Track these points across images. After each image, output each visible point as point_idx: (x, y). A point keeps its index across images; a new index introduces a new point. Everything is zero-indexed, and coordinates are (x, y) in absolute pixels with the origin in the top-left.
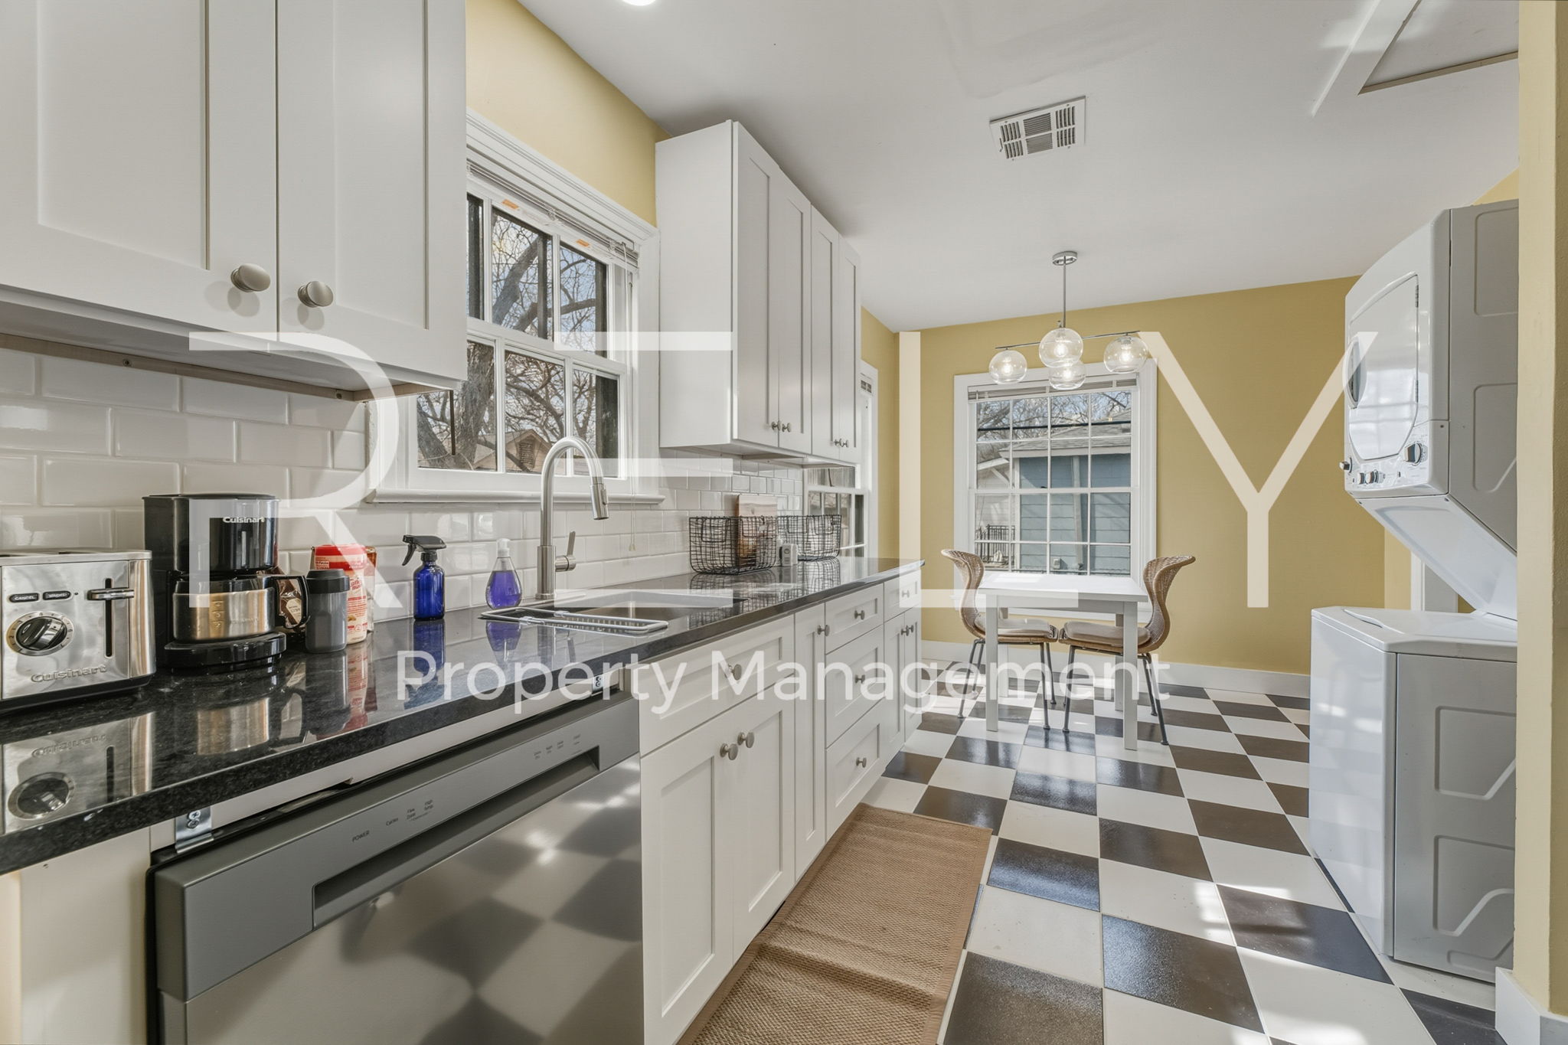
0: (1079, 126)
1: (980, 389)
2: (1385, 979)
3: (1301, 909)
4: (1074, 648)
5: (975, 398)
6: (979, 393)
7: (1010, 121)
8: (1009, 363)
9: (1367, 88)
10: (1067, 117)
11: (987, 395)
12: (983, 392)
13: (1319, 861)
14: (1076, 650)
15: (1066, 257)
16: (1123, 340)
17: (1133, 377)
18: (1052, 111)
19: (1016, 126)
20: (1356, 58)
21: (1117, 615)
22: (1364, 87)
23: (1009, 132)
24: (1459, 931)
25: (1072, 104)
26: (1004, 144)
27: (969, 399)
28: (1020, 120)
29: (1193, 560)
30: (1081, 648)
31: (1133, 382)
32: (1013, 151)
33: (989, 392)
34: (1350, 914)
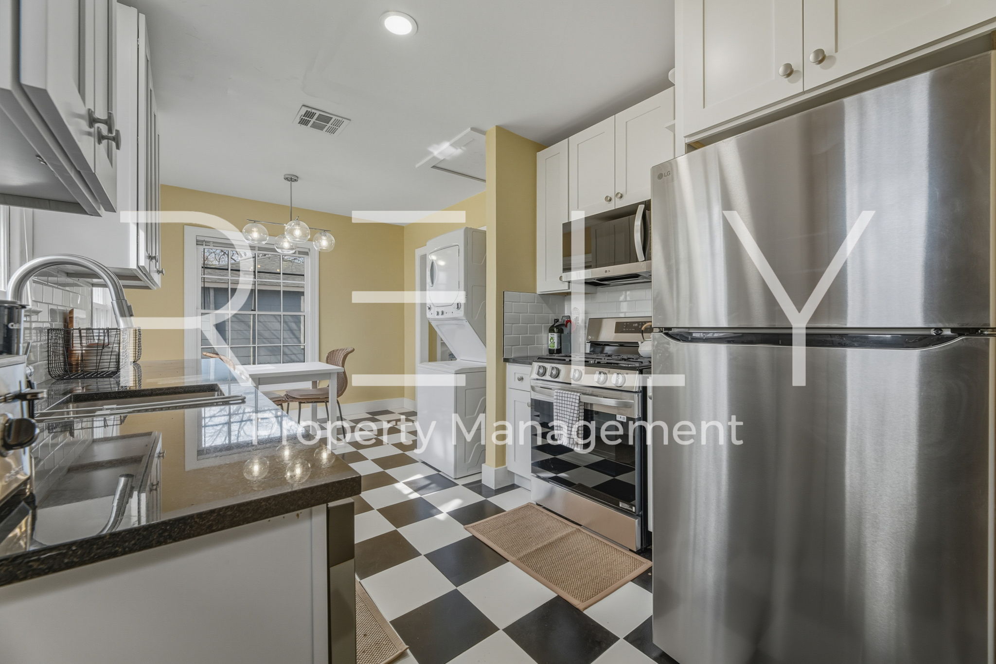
0: (340, 130)
1: (207, 239)
2: (457, 485)
3: (428, 478)
4: (300, 403)
5: (203, 245)
6: (206, 242)
7: (313, 111)
8: (256, 231)
9: (434, 167)
10: (338, 123)
11: (211, 244)
12: (209, 242)
13: (424, 462)
14: (302, 404)
15: (292, 179)
16: (322, 234)
17: (307, 250)
18: (334, 118)
19: (314, 114)
20: (434, 158)
21: (313, 382)
22: (433, 166)
23: (309, 115)
24: (469, 461)
25: (344, 120)
26: (302, 117)
27: (197, 244)
28: (318, 113)
29: (353, 350)
30: (304, 403)
31: (307, 254)
32: (303, 122)
33: (214, 242)
34: (440, 473)
